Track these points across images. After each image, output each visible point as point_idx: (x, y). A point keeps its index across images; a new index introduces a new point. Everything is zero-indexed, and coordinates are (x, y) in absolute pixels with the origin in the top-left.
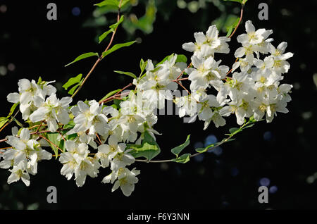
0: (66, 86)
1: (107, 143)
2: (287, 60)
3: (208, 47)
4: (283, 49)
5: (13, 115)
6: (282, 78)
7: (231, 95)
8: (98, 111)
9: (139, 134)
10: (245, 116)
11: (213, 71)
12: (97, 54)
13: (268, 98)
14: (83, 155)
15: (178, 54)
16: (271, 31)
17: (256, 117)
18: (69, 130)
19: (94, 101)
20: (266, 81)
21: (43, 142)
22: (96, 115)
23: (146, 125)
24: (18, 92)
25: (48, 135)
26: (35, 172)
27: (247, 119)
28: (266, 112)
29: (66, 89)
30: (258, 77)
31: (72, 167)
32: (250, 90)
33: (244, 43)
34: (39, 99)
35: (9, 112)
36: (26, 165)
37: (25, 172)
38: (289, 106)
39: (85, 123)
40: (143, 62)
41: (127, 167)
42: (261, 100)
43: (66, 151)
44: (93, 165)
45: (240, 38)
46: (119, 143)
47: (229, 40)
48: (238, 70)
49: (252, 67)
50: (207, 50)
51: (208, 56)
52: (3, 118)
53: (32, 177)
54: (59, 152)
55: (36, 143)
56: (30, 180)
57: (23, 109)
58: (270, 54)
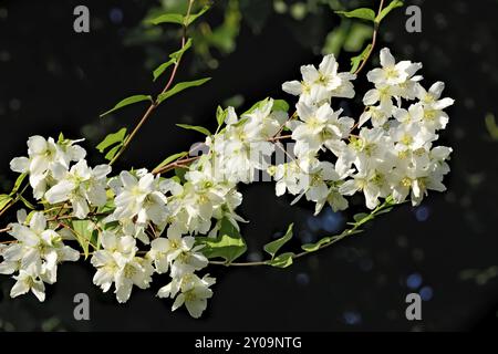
0: (101, 147)
1: (164, 235)
2: (444, 110)
3: (322, 88)
4: (439, 93)
5: (19, 191)
6: (437, 137)
7: (358, 163)
8: (152, 186)
9: (214, 221)
10: (379, 195)
11: (330, 126)
12: (149, 97)
13: (415, 168)
14: (127, 254)
15: (275, 98)
16: (420, 65)
17: (396, 197)
18: (106, 215)
19: (144, 170)
20: (411, 141)
21: (66, 233)
22: (149, 192)
23: (224, 208)
24: (28, 156)
25: (74, 223)
26: (53, 279)
27: (382, 200)
28: (411, 190)
29: (101, 151)
30: (400, 136)
31: (111, 272)
32: (387, 155)
33: (377, 82)
34: (59, 168)
35: (13, 186)
36: (39, 269)
37: (38, 279)
38: (447, 180)
39: (131, 205)
40: (221, 111)
41: (196, 272)
42: (404, 171)
43: (102, 248)
44: (144, 270)
45: (372, 76)
46: (183, 236)
47: (354, 77)
48: (369, 124)
49: (390, 119)
50: (320, 93)
51: (322, 102)
52: (4, 196)
53: (49, 288)
54: (91, 249)
55: (55, 235)
56: (46, 292)
57: (34, 182)
58: (417, 100)
